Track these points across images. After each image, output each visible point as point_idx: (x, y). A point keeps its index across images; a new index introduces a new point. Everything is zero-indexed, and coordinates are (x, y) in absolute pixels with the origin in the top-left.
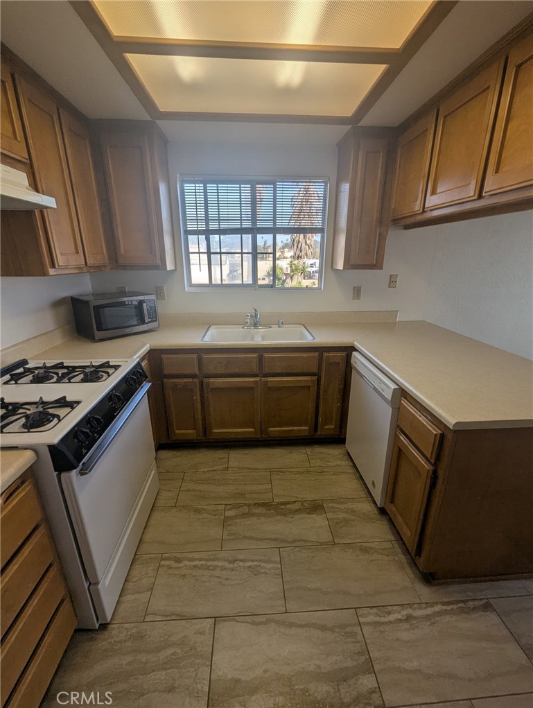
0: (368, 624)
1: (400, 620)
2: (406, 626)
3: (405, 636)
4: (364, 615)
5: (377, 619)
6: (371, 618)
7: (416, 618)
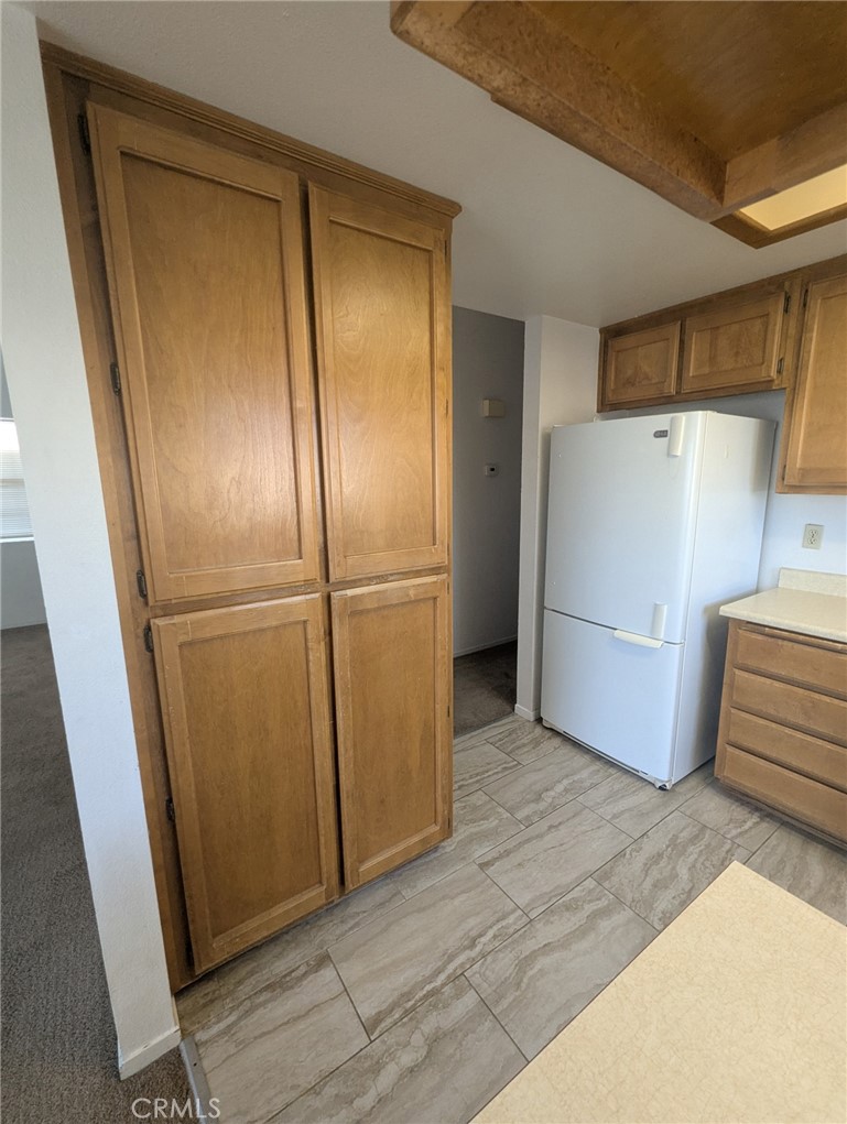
0: (513, 911)
1: (481, 936)
2: (474, 933)
3: (472, 922)
4: (518, 919)
5: (504, 923)
6: (511, 919)
7: (466, 948)
